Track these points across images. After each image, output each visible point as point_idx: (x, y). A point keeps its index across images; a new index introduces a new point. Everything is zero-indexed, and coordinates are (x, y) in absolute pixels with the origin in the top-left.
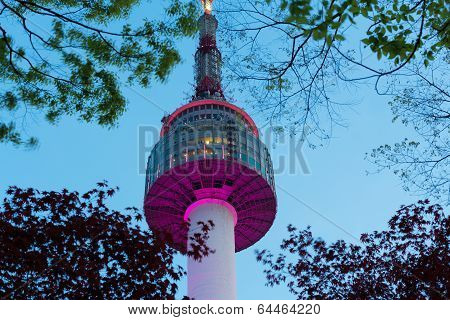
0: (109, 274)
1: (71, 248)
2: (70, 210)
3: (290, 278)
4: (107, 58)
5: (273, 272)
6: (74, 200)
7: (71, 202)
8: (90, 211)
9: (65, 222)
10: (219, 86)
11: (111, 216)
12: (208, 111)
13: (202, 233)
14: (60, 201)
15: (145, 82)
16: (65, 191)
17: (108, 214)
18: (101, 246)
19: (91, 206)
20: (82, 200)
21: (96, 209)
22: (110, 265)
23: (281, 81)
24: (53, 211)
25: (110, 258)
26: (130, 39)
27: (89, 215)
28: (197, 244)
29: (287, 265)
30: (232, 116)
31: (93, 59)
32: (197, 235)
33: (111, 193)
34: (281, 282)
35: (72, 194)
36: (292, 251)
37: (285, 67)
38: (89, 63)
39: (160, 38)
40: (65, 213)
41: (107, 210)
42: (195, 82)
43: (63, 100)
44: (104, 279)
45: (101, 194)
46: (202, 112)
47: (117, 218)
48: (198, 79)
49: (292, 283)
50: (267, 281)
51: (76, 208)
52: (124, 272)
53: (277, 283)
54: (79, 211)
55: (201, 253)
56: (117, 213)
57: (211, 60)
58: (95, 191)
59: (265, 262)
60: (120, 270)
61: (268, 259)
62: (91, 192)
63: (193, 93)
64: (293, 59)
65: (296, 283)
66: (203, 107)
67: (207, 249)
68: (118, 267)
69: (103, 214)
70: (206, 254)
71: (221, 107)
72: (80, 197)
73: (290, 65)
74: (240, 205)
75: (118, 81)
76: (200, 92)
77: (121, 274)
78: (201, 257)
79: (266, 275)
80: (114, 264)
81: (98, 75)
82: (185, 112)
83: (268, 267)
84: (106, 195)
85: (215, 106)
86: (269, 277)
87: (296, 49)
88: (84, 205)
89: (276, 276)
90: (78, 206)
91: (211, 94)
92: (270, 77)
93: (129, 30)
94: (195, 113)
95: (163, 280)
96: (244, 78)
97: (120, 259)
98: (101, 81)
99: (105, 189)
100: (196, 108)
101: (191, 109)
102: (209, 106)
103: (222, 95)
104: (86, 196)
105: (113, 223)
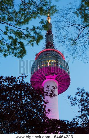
0: (25, 102)
1: (14, 93)
2: (14, 82)
3: (78, 104)
4: (21, 37)
5: (73, 102)
6: (15, 79)
7: (14, 80)
8: (19, 83)
9: (12, 86)
10: (53, 45)
11: (26, 84)
12: (50, 52)
13: (53, 89)
14: (11, 80)
15: (32, 45)
16: (12, 76)
17: (25, 83)
18: (23, 93)
19: (20, 81)
20: (17, 79)
21: (21, 82)
22: (26, 99)
23: (75, 43)
24: (9, 82)
25: (26, 97)
26: (28, 31)
27: (19, 84)
28: (52, 93)
29: (77, 100)
30: (57, 54)
31: (17, 37)
32: (52, 90)
33: (26, 77)
34: (76, 105)
35: (14, 77)
36: (79, 95)
37: (76, 38)
38: (16, 39)
39: (37, 31)
40: (12, 83)
41: (24, 82)
42: (45, 43)
43: (8, 50)
44: (24, 103)
45: (23, 77)
46: (48, 52)
47: (27, 84)
48: (46, 42)
49: (79, 105)
50: (71, 105)
51: (15, 82)
52: (30, 101)
53: (74, 105)
54: (16, 82)
55: (52, 96)
56: (28, 83)
57: (50, 37)
58: (21, 76)
59: (71, 99)
60: (29, 101)
61: (72, 98)
62: (20, 77)
63: (45, 47)
64: (79, 36)
65: (80, 105)
66: (48, 51)
67: (54, 94)
68: (28, 99)
69: (23, 83)
70: (54, 96)
71: (54, 51)
72: (16, 78)
73: (78, 38)
74: (59, 81)
75: (25, 44)
76: (47, 46)
77: (29, 102)
78: (52, 97)
79: (71, 103)
80: (27, 99)
81: (19, 43)
82: (42, 52)
83: (71, 100)
84: (24, 77)
85: (52, 51)
86: (72, 103)
87: (80, 33)
88: (18, 81)
89: (74, 103)
90: (16, 81)
91: (51, 47)
92: (72, 42)
93: (28, 29)
94: (46, 53)
95: (42, 104)
96: (63, 42)
97: (29, 97)
98: (20, 44)
99: (24, 76)
100: (46, 51)
101: (44, 52)
102: (50, 51)
103: (54, 47)
104: (18, 78)
105: (26, 86)
